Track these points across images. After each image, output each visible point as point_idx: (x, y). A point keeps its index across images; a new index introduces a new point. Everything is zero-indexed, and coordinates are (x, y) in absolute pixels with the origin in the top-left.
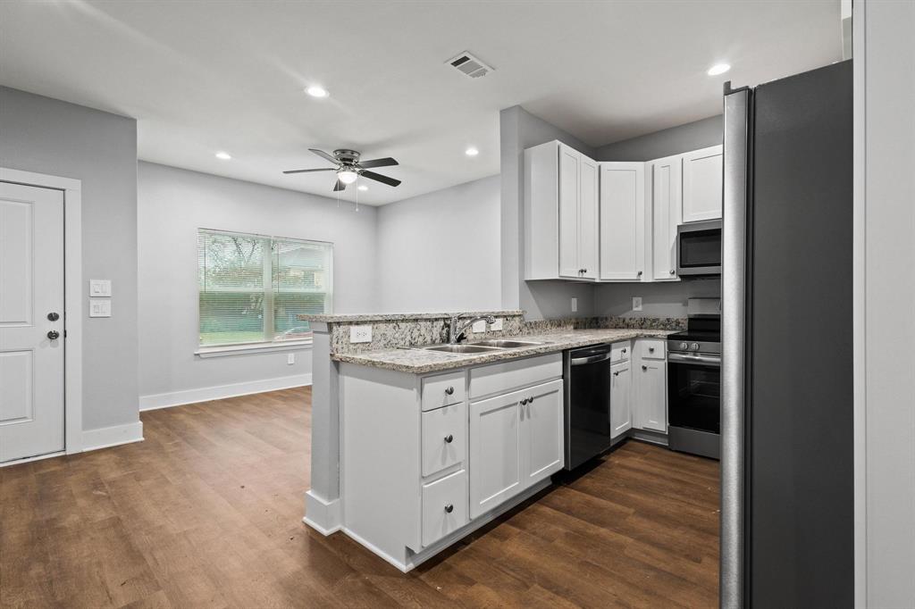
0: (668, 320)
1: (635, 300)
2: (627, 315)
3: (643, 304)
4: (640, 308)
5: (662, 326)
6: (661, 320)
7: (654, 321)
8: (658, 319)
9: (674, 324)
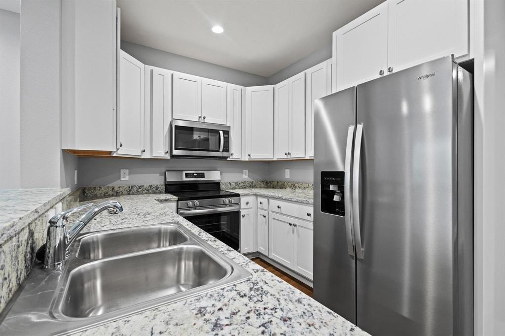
0: (150, 186)
1: (122, 171)
2: (116, 184)
3: (130, 174)
4: (127, 178)
5: (146, 191)
6: (145, 187)
7: (140, 187)
8: (143, 186)
9: (154, 189)
